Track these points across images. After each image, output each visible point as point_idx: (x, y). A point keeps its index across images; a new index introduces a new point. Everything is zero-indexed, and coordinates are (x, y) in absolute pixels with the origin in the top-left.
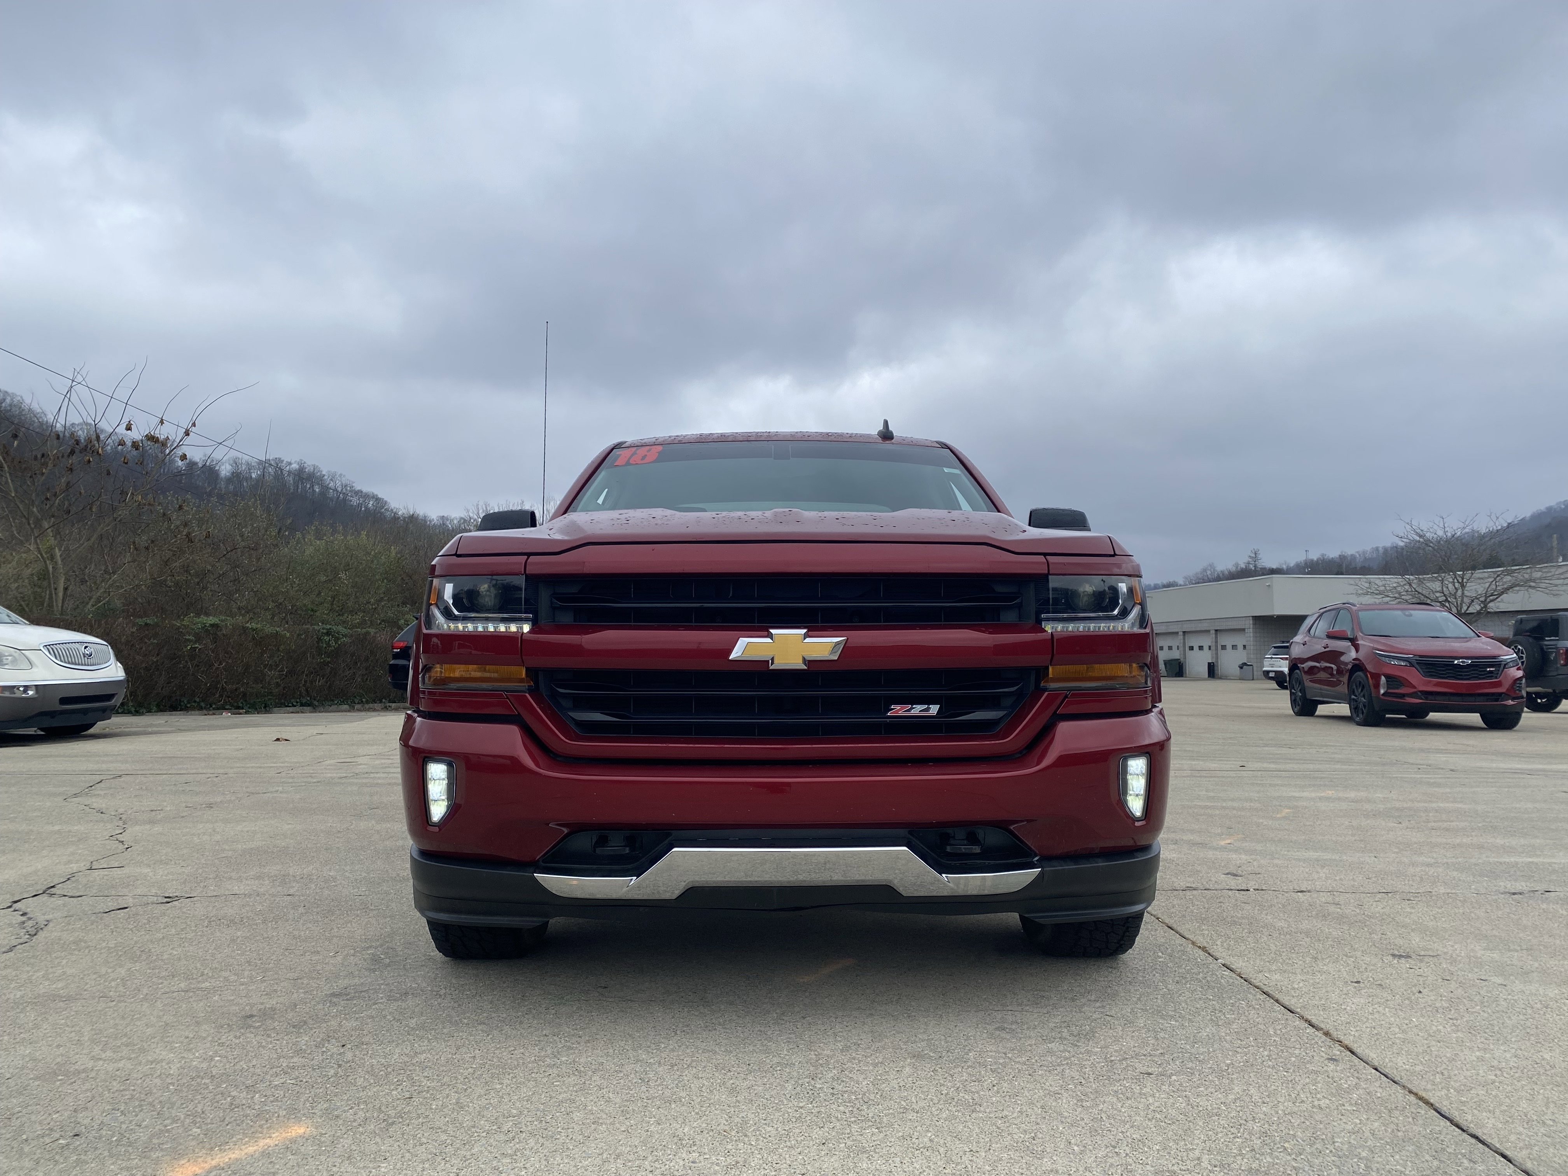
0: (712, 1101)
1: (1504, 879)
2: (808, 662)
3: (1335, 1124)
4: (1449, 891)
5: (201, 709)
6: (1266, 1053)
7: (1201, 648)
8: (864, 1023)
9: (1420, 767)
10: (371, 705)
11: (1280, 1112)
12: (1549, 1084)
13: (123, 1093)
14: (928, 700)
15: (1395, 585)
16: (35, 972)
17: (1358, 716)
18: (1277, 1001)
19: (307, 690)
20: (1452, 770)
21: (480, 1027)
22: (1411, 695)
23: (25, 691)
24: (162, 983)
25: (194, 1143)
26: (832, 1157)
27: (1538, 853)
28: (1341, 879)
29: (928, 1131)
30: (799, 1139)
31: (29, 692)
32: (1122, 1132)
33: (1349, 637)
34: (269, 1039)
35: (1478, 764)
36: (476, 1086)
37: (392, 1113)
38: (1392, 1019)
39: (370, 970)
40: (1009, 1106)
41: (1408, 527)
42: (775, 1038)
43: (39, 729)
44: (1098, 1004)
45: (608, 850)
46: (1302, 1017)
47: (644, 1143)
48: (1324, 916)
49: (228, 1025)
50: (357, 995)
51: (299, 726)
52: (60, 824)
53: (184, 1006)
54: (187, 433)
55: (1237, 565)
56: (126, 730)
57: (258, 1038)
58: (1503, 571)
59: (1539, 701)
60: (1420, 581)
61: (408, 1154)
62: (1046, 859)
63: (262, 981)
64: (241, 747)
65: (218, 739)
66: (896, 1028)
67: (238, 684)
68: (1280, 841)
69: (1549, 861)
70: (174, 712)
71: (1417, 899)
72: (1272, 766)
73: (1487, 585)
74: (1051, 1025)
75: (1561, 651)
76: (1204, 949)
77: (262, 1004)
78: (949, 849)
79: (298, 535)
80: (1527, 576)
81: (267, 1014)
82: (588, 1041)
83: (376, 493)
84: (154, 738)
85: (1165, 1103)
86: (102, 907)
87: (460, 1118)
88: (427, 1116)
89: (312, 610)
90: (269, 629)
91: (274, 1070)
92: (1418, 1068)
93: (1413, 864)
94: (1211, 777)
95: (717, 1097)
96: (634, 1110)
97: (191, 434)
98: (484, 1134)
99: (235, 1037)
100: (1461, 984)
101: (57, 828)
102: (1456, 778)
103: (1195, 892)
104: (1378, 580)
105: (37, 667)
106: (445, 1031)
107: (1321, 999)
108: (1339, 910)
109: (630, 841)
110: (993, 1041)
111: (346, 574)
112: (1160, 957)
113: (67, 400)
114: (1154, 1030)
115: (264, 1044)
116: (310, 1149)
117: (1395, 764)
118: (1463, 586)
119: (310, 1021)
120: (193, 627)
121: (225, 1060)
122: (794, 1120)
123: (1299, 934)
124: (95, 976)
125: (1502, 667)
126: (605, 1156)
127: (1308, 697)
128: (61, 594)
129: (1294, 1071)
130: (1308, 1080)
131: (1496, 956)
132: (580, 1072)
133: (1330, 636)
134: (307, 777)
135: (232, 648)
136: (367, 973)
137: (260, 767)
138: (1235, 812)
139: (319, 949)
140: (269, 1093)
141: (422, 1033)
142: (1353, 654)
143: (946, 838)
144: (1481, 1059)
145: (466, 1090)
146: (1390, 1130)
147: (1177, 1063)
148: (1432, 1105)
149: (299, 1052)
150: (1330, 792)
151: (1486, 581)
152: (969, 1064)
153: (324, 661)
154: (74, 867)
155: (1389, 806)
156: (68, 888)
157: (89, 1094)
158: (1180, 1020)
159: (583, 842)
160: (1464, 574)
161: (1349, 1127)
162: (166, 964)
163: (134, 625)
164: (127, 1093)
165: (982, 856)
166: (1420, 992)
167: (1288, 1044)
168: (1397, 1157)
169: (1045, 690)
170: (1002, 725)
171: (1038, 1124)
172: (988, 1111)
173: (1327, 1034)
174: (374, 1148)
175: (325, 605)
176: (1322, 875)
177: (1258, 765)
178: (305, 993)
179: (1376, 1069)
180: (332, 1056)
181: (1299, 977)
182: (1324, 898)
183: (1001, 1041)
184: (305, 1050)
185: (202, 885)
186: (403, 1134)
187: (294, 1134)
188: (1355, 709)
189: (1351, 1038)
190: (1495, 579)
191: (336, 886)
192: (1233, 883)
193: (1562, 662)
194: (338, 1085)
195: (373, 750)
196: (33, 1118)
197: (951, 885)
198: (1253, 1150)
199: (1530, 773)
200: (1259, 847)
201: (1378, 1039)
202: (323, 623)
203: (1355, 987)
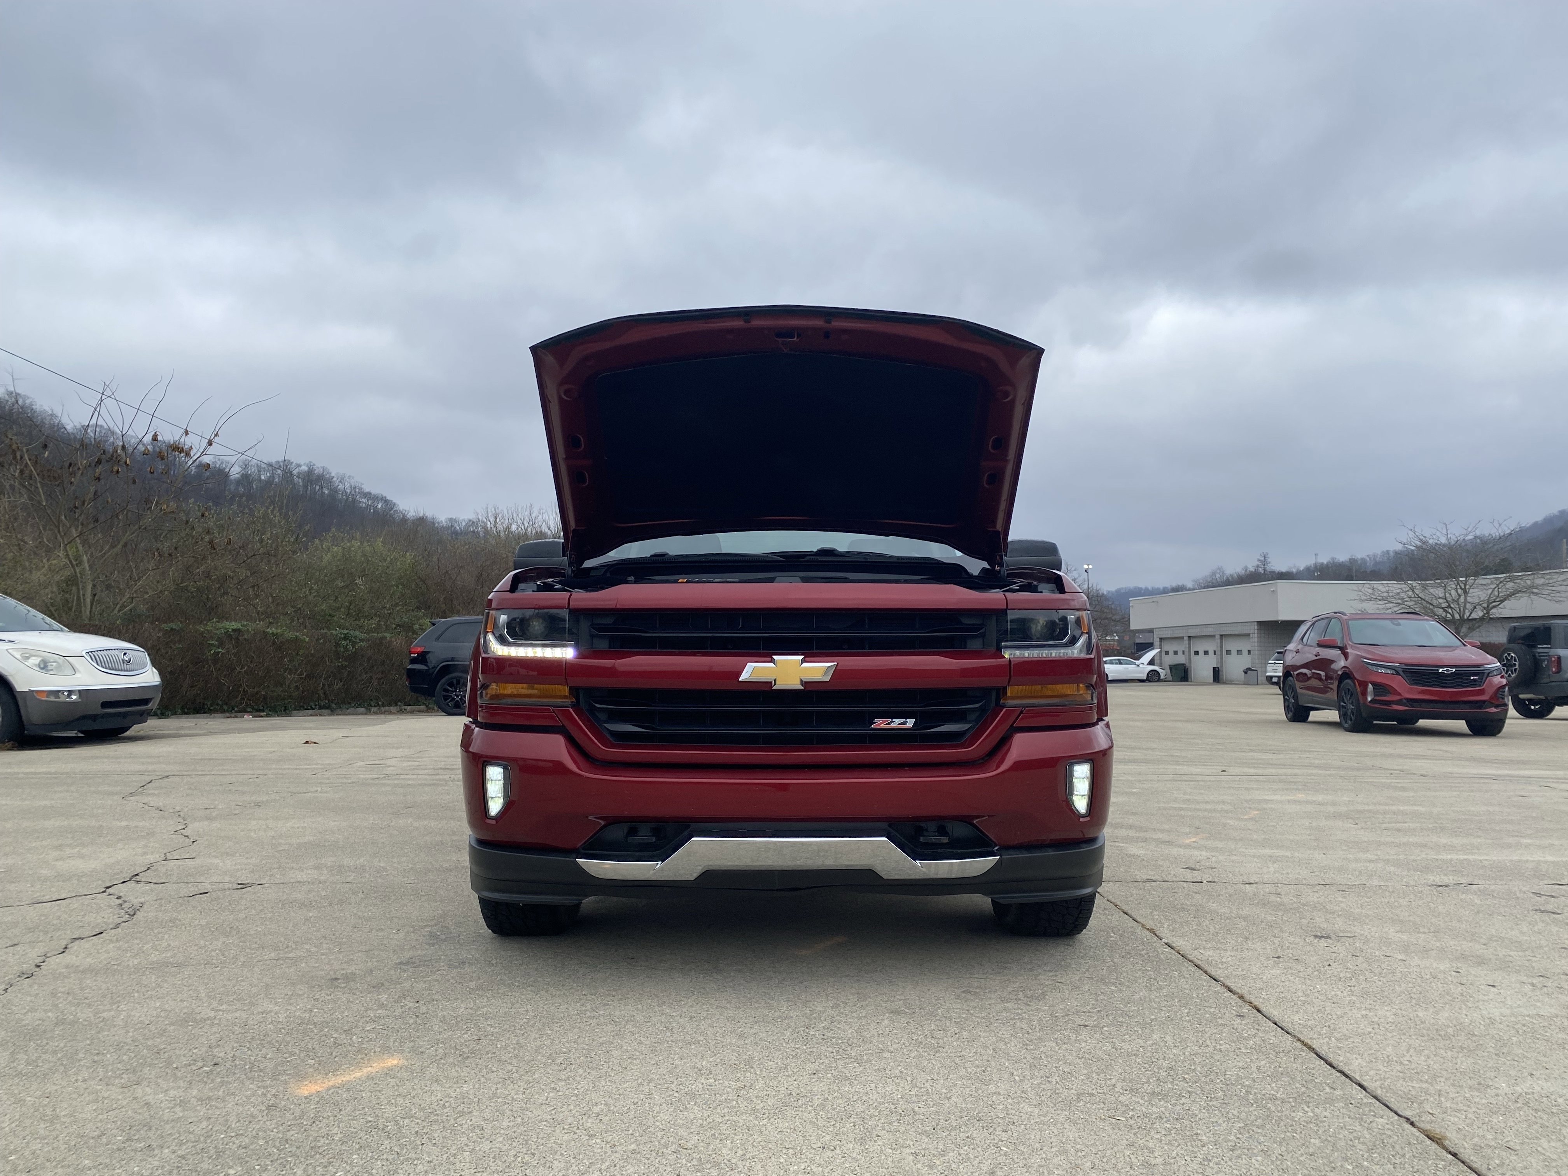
0: (724, 1043)
1: (1435, 873)
2: (804, 683)
3: (1230, 1062)
4: (1382, 883)
5: (223, 711)
6: (1186, 1011)
7: (1206, 653)
8: (852, 987)
9: (1392, 772)
10: (387, 708)
11: (1187, 1053)
12: (1415, 1035)
13: (246, 1035)
14: (906, 716)
15: (1398, 591)
16: (144, 944)
17: (1346, 722)
18: (1206, 972)
19: (324, 693)
20: (1423, 775)
21: (529, 988)
22: (1398, 702)
23: (69, 696)
24: (254, 953)
25: (311, 1070)
26: (820, 1083)
27: (1475, 851)
28: (1288, 873)
29: (899, 1065)
30: (795, 1070)
31: (73, 696)
32: (1056, 1067)
33: (1339, 645)
34: (355, 997)
35: (1449, 770)
36: (531, 1031)
37: (466, 1050)
38: (1300, 986)
39: (429, 944)
40: (966, 1049)
41: (1411, 534)
42: (776, 998)
43: (79, 731)
44: (1051, 974)
45: (637, 839)
46: (1223, 985)
47: (670, 1072)
48: (1264, 904)
49: (319, 985)
50: (421, 963)
51: (324, 729)
52: (127, 820)
53: (278, 971)
54: (210, 443)
55: (1246, 568)
56: (158, 732)
57: (346, 995)
58: (1506, 578)
59: (1533, 707)
60: (1423, 587)
61: (482, 1079)
62: (1005, 848)
63: (339, 952)
64: (274, 750)
65: (249, 741)
66: (879, 991)
67: (259, 687)
68: (1241, 839)
69: (1481, 858)
70: (198, 715)
71: (1350, 890)
72: (1252, 771)
73: (1490, 591)
74: (1010, 989)
75: (1553, 659)
76: (1152, 931)
77: (343, 969)
78: (922, 839)
79: (317, 541)
80: (1529, 582)
81: (349, 978)
82: (621, 999)
83: (384, 495)
84: (188, 740)
85: (1095, 1047)
86: (185, 891)
87: (521, 1054)
88: (494, 1053)
89: (330, 615)
90: (289, 635)
91: (365, 1019)
92: (1310, 1023)
93: (1357, 860)
94: (1192, 781)
95: (729, 1040)
96: (661, 1049)
97: (214, 444)
98: (542, 1065)
99: (327, 995)
100: (1367, 960)
101: (124, 824)
102: (1424, 783)
103: (1153, 884)
104: (1381, 586)
105: (80, 672)
106: (500, 991)
107: (1243, 970)
108: (1278, 899)
109: (656, 832)
110: (959, 1001)
111: (362, 580)
112: (1112, 937)
113: (96, 413)
114: (1096, 994)
115: (351, 1000)
116: (405, 1075)
117: (1371, 769)
118: (1465, 592)
119: (386, 983)
120: (217, 632)
121: (322, 1011)
122: (791, 1057)
123: (1238, 919)
124: (196, 948)
125: (1486, 675)
126: (640, 1081)
127: (1301, 703)
128: (88, 600)
129: (1206, 1024)
130: (1215, 1031)
131: (1405, 937)
132: (615, 1022)
133: (1320, 645)
134: (342, 778)
135: (254, 652)
136: (427, 947)
137: (296, 769)
138: (1206, 813)
139: (383, 927)
140: (363, 1036)
141: (480, 993)
142: (1342, 663)
143: (920, 831)
144: (1365, 1016)
145: (523, 1034)
146: (1273, 1067)
147: (1111, 1018)
148: (1313, 1049)
149: (382, 1006)
150: (1300, 796)
151: (1489, 587)
152: (937, 1018)
153: (342, 665)
154: (151, 858)
155: (1352, 808)
156: (150, 876)
157: (217, 1035)
158: (1119, 986)
159: (617, 833)
160: (1466, 581)
161: (1240, 1064)
162: (254, 938)
163: (160, 630)
164: (249, 1034)
165: (950, 845)
166: (1329, 965)
167: (1206, 1004)
168: (1274, 1085)
169: (1003, 706)
170: (967, 736)
171: (989, 1061)
172: (949, 1051)
173: (1241, 997)
174: (456, 1074)
175: (343, 610)
176: (1272, 869)
177: (1237, 770)
178: (378, 961)
179: (1275, 1024)
180: (409, 1009)
181: (1229, 953)
182: (1268, 888)
183: (966, 1001)
184: (387, 1005)
185: (268, 873)
186: (477, 1065)
187: (389, 1064)
188: (1343, 715)
189: (1261, 1000)
190: (1498, 585)
191: (387, 875)
192: (1189, 875)
193: (1554, 670)
194: (418, 1030)
195: (400, 752)
196: (177, 1052)
197: (924, 870)
198: (1159, 1079)
199: (1496, 778)
200: (1220, 845)
201: (1283, 1001)
202: (340, 628)
203: (1275, 961)
